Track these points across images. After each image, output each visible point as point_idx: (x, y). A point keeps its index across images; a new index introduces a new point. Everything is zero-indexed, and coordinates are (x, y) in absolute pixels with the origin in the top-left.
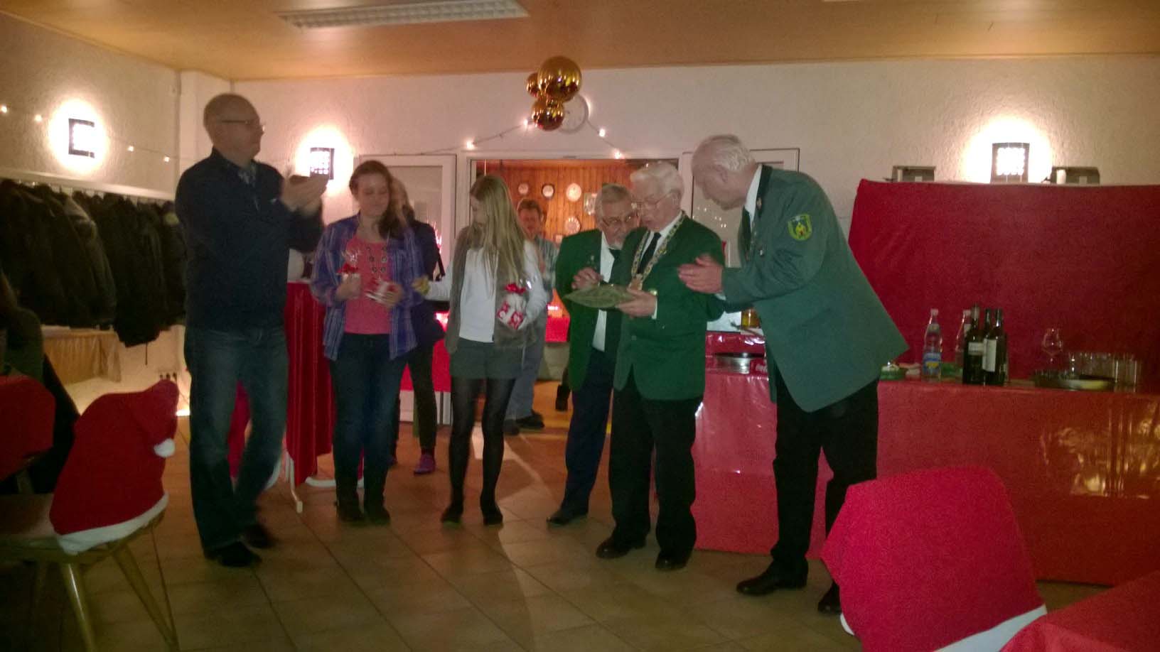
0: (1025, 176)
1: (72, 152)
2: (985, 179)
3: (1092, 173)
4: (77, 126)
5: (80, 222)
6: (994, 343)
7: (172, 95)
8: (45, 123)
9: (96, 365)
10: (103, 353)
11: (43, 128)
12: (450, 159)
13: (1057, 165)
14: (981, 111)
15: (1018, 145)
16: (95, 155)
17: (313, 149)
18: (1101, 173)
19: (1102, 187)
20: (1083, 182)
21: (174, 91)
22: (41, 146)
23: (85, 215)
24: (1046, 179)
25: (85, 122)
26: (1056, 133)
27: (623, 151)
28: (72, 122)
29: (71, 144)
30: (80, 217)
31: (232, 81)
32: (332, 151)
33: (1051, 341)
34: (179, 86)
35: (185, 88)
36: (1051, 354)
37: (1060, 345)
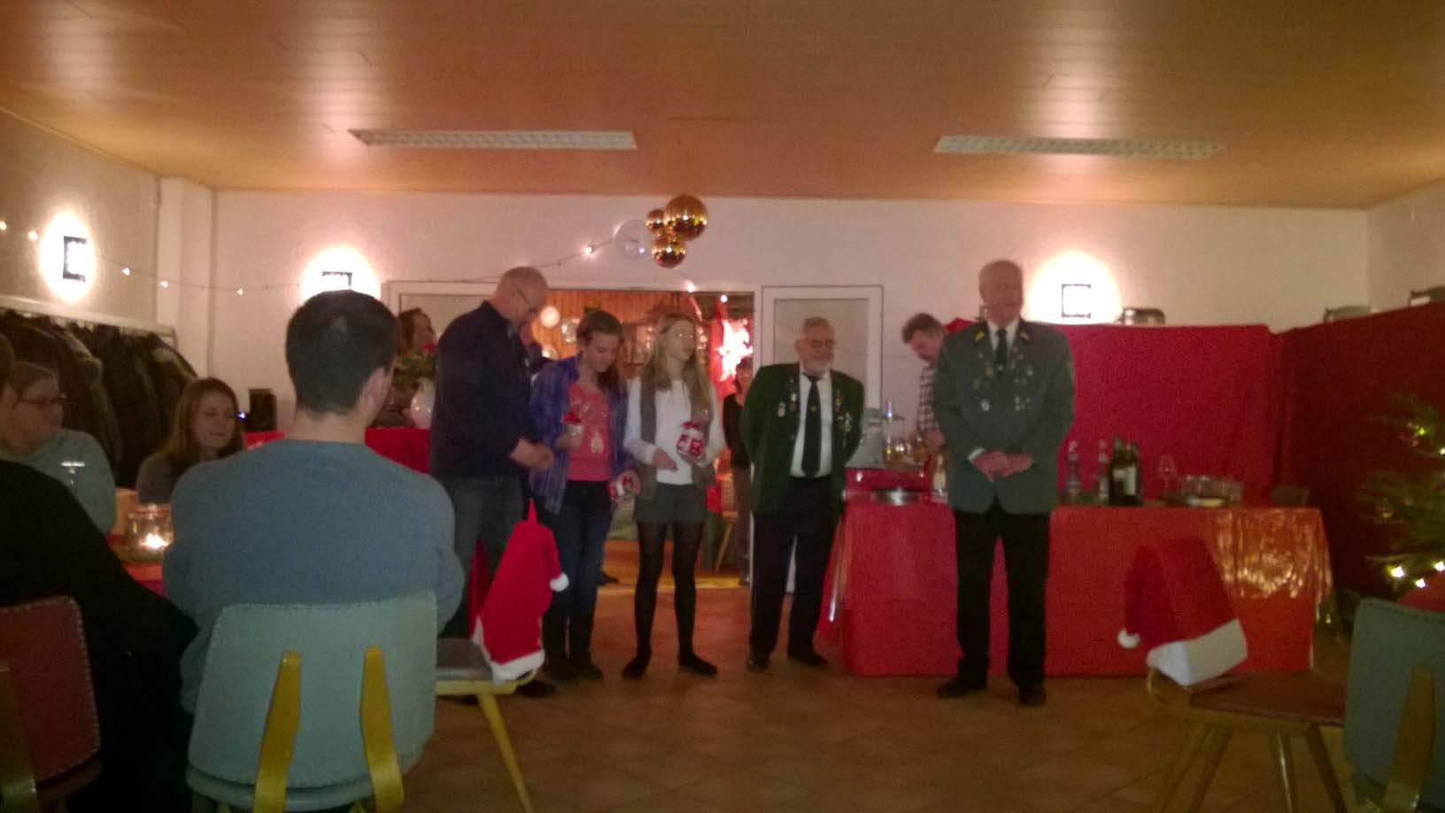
0: (1089, 316)
1: (67, 275)
2: (1054, 318)
3: (1158, 314)
4: (72, 245)
5: (85, 359)
6: (1133, 470)
7: (152, 205)
8: (38, 241)
11: (36, 248)
13: (1127, 306)
15: (1080, 285)
16: (86, 278)
18: (1166, 312)
19: (1168, 328)
20: (1151, 322)
23: (85, 350)
24: (1119, 319)
25: (77, 240)
26: (1115, 274)
27: (695, 282)
28: (67, 240)
29: (65, 266)
30: (81, 355)
31: (215, 189)
32: (349, 275)
33: (1166, 467)
34: (159, 195)
35: (165, 199)
36: (1167, 478)
37: (1173, 470)
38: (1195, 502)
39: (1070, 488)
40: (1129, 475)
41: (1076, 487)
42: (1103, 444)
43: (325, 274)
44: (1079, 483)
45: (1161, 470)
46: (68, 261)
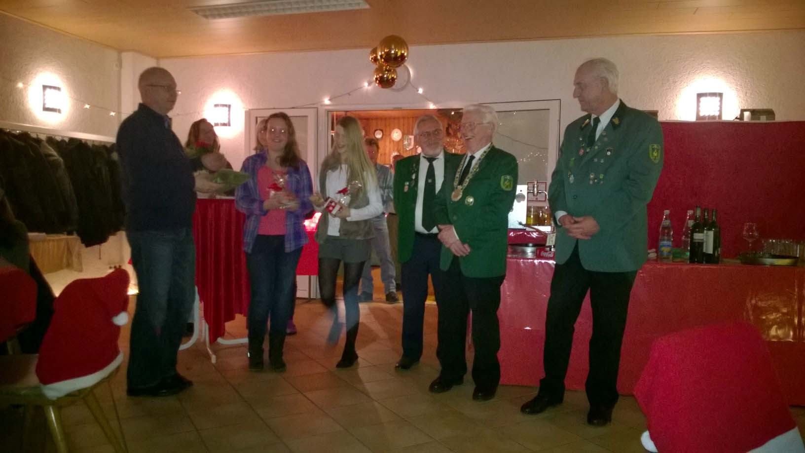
0: (720, 116)
1: (46, 109)
2: (691, 118)
3: (770, 113)
4: (48, 90)
5: (53, 158)
7: (115, 69)
8: (25, 88)
9: (65, 260)
10: (70, 252)
11: (24, 93)
12: (313, 111)
13: (743, 108)
14: (688, 72)
15: (713, 94)
16: (62, 112)
18: (776, 113)
19: (776, 123)
20: (763, 119)
21: (117, 65)
22: (23, 105)
23: (55, 153)
24: (737, 118)
25: (55, 88)
27: (435, 103)
28: (45, 87)
29: (44, 104)
30: (51, 155)
32: (229, 106)
33: (750, 231)
34: (120, 62)
35: (124, 64)
36: (750, 241)
37: (756, 234)
38: (769, 261)
39: (661, 247)
40: (707, 239)
41: (668, 246)
42: (690, 212)
43: (216, 106)
44: (670, 243)
45: (744, 233)
46: (46, 102)
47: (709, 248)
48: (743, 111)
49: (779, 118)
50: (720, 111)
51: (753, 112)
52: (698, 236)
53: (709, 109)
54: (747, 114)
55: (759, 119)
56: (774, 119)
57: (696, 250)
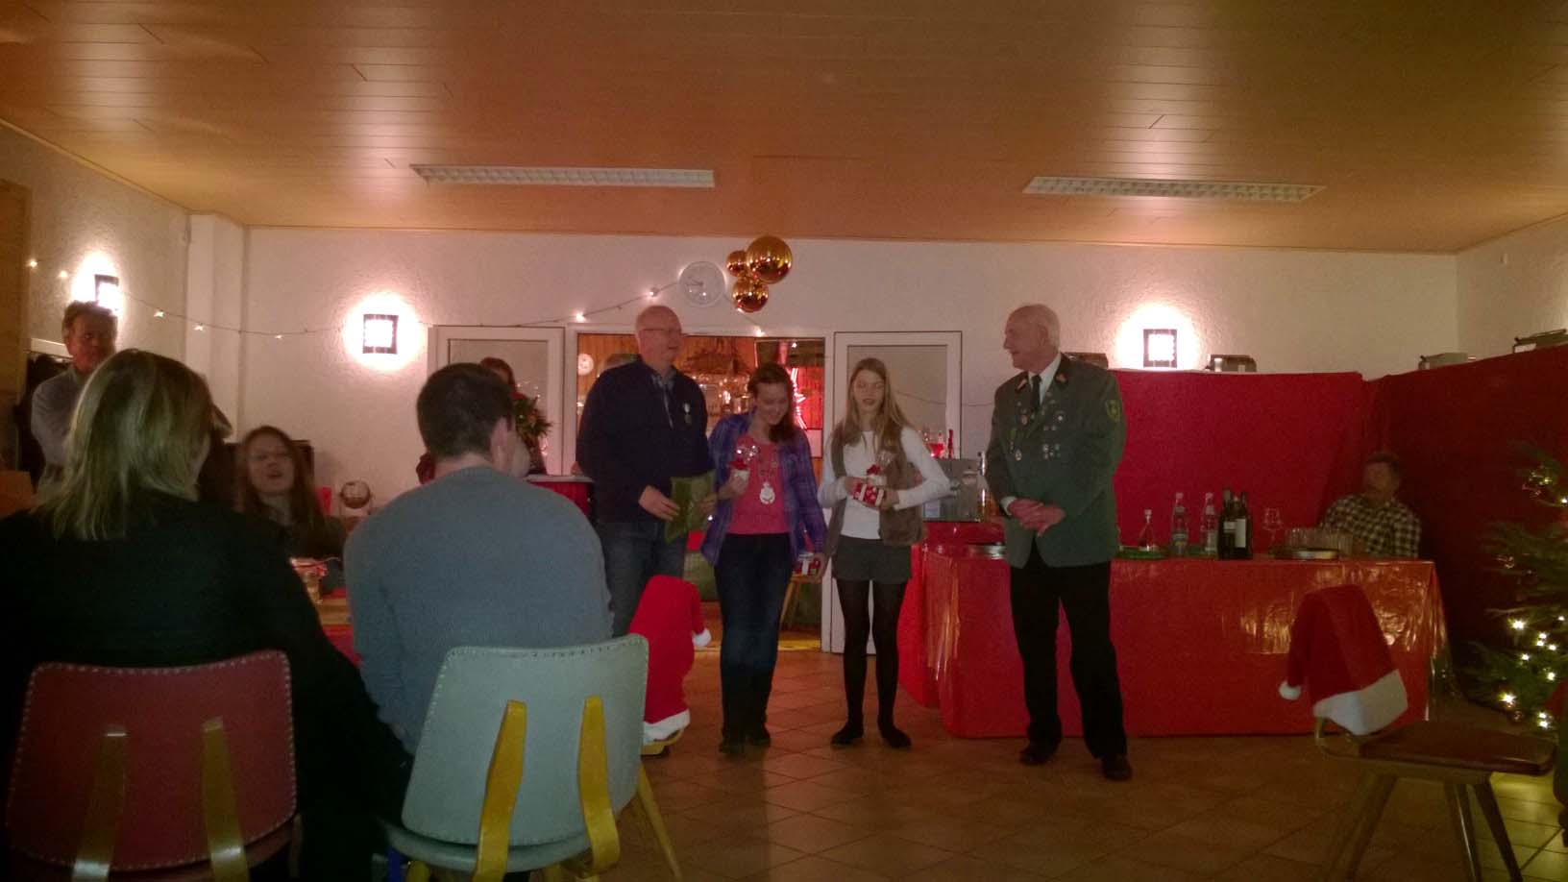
0: (1175, 363)
2: (1137, 365)
3: (1248, 362)
6: (1243, 522)
7: (182, 243)
8: (69, 279)
11: (66, 288)
12: (557, 333)
13: (1214, 353)
15: (1165, 331)
17: (368, 317)
18: (1257, 362)
19: (1258, 375)
20: (1242, 370)
21: (184, 239)
24: (1207, 367)
25: (110, 280)
26: (1199, 320)
27: (766, 327)
28: (100, 277)
31: (247, 227)
32: (395, 319)
33: (1270, 518)
34: (188, 231)
35: (195, 236)
36: (1273, 531)
37: (1279, 522)
39: (1176, 541)
40: (1239, 528)
41: (1183, 540)
42: (1209, 496)
44: (1186, 536)
45: (1266, 521)
47: (1241, 542)
48: (1213, 357)
49: (1262, 369)
50: (1175, 355)
51: (1230, 360)
52: (1229, 526)
53: (1161, 351)
54: (1218, 360)
55: (1237, 370)
56: (1255, 370)
57: (1226, 542)
